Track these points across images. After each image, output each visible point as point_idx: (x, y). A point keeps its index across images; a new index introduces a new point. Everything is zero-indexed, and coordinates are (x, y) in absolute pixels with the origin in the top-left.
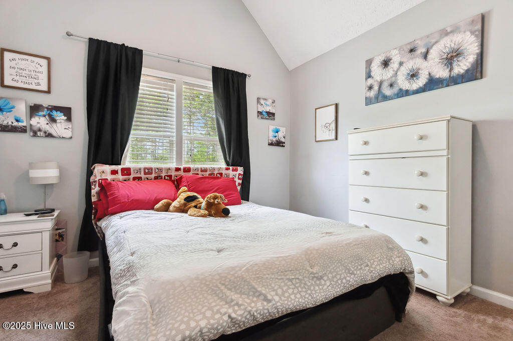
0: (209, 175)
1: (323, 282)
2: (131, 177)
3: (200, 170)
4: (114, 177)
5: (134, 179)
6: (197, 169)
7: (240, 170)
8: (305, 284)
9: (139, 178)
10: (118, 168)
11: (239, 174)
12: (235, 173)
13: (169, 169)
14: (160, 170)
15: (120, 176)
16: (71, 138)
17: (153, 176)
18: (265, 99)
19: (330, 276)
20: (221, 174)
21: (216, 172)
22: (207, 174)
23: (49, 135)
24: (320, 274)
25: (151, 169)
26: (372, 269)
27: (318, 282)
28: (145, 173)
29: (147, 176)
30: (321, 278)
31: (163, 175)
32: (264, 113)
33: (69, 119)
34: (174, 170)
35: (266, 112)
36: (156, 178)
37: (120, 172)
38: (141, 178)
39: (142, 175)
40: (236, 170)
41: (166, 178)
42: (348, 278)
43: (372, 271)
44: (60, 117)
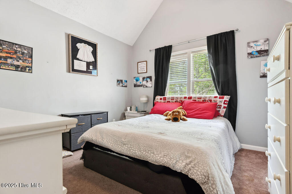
0: (203, 101)
1: (124, 146)
2: (166, 101)
3: (197, 98)
4: (161, 101)
5: (167, 102)
6: (195, 98)
7: (227, 98)
8: (117, 143)
9: (169, 102)
10: (162, 97)
11: (225, 101)
12: (221, 100)
13: (181, 98)
14: (177, 98)
15: (162, 101)
16: (152, 87)
17: (174, 101)
18: (256, 41)
19: (129, 146)
20: (211, 101)
21: (207, 99)
22: (201, 100)
23: (147, 87)
24: (125, 143)
25: (174, 98)
26: (154, 156)
27: (122, 145)
28: (171, 100)
29: (172, 101)
30: (125, 144)
31: (179, 100)
32: (254, 53)
33: (151, 80)
34: (183, 98)
35: (257, 51)
36: (176, 102)
37: (163, 99)
38: (170, 101)
39: (170, 100)
40: (223, 98)
41: (180, 102)
42: (136, 152)
43: (153, 157)
44: (149, 80)
